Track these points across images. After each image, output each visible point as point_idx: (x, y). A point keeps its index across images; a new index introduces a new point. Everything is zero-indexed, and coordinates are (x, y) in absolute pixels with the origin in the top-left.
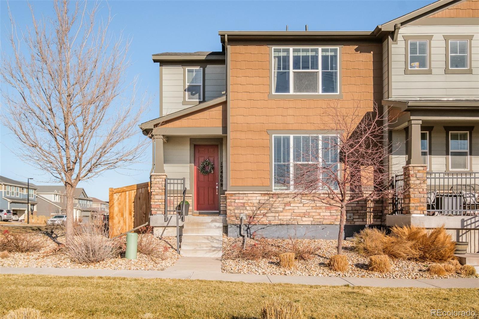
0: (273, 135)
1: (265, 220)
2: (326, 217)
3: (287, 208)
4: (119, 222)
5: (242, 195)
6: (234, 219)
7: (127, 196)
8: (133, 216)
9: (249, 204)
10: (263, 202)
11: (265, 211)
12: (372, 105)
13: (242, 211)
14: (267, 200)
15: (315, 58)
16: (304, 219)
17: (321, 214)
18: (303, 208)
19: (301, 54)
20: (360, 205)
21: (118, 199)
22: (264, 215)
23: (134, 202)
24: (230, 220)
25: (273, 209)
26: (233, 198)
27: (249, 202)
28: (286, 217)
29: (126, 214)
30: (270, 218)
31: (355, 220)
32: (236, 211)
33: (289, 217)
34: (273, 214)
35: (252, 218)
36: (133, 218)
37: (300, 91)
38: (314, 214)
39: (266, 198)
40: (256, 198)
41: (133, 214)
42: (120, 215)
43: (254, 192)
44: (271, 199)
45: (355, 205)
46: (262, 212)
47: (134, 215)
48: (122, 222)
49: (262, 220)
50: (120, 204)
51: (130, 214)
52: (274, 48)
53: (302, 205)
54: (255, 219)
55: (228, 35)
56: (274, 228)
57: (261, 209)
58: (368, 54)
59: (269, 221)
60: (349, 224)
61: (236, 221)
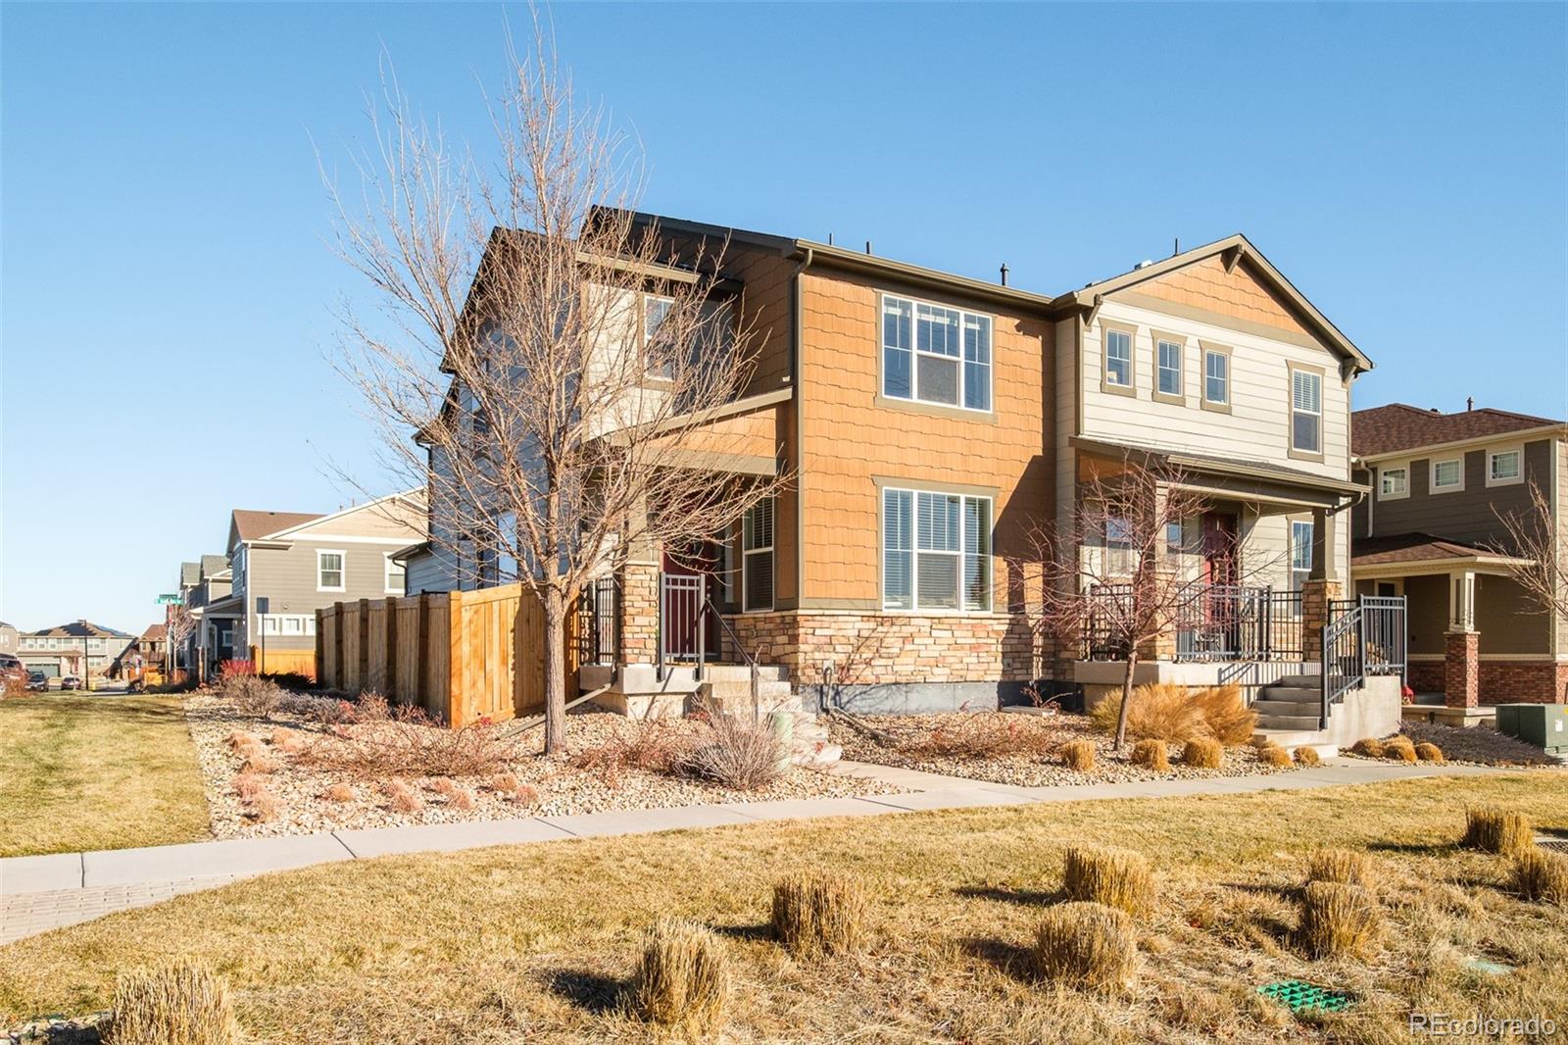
0: (884, 488)
1: (868, 675)
2: (971, 667)
3: (909, 647)
4: (474, 684)
5: (827, 619)
6: (811, 672)
7: (496, 615)
8: (510, 666)
9: (842, 639)
10: (864, 633)
11: (871, 655)
12: (1040, 443)
13: (827, 655)
14: (874, 630)
15: (953, 331)
16: (936, 671)
17: (965, 660)
18: (934, 647)
19: (930, 318)
20: (1023, 641)
21: (470, 622)
22: (868, 663)
23: (513, 631)
24: (804, 674)
25: (883, 650)
26: (812, 624)
27: (841, 633)
28: (905, 667)
29: (493, 664)
30: (878, 671)
31: (1015, 672)
32: (817, 655)
33: (912, 668)
34: (882, 662)
35: (845, 670)
36: (511, 674)
37: (929, 398)
38: (952, 660)
39: (872, 625)
40: (852, 626)
41: (511, 661)
42: (475, 664)
43: (852, 613)
44: (880, 629)
45: (1016, 641)
46: (864, 656)
47: (514, 664)
48: (480, 684)
49: (864, 673)
50: (475, 635)
51: (504, 662)
52: (886, 294)
53: (931, 641)
54: (851, 672)
55: (814, 252)
56: (883, 692)
57: (862, 649)
58: (1034, 339)
59: (877, 677)
60: (1006, 679)
61: (817, 677)
